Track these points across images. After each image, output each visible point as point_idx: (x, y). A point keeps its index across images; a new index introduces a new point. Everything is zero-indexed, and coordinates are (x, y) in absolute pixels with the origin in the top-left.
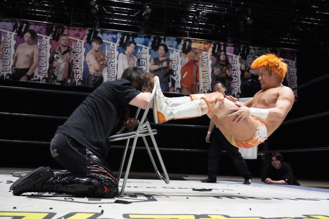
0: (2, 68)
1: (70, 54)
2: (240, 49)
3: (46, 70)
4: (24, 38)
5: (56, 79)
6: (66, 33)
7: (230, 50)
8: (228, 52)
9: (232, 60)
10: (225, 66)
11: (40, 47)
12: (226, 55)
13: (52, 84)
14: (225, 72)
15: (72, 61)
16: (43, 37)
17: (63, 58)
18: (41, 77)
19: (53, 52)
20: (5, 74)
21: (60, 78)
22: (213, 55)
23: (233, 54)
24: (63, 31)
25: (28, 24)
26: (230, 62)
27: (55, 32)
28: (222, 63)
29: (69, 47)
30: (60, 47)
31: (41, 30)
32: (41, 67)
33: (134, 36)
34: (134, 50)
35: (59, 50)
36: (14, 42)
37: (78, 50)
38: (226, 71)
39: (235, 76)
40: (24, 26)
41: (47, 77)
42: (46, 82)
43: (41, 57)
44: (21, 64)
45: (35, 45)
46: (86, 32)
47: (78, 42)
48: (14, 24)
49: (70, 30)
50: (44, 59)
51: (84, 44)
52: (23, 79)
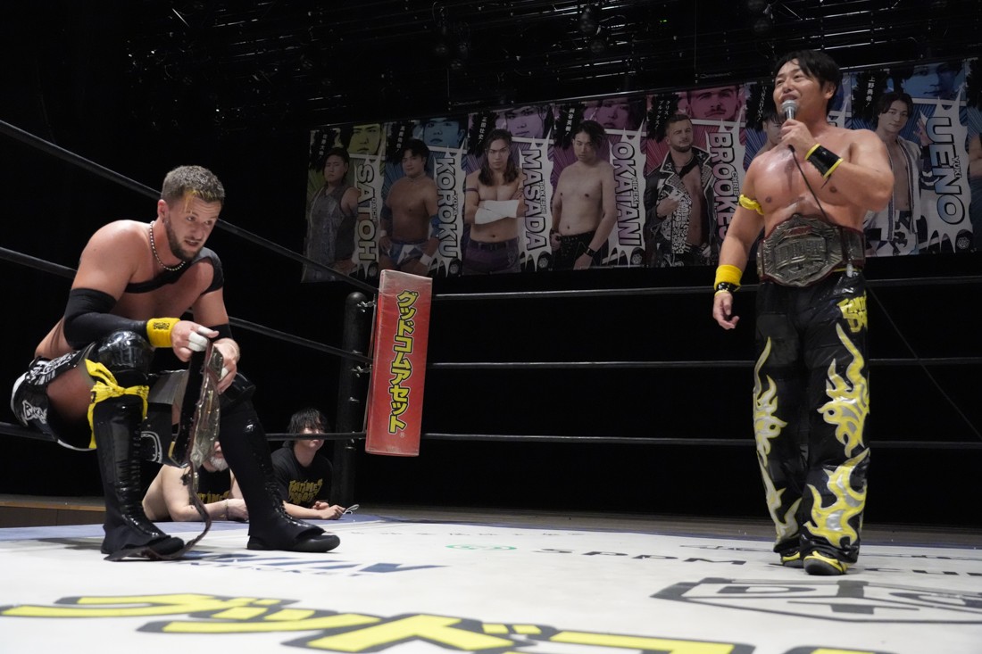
0: (528, 241)
1: (701, 169)
3: (639, 229)
4: (573, 150)
5: (669, 251)
6: (682, 111)
11: (616, 167)
13: (660, 265)
15: (710, 191)
16: (621, 136)
17: (681, 186)
18: (629, 251)
19: (652, 174)
20: (536, 254)
21: (680, 245)
24: (674, 108)
25: (580, 109)
27: (653, 115)
29: (696, 151)
30: (670, 154)
31: (615, 117)
32: (624, 221)
33: (901, 74)
34: (905, 119)
35: (670, 165)
36: (548, 166)
37: (724, 153)
40: (571, 117)
41: (643, 247)
42: (642, 263)
43: (623, 194)
44: (573, 224)
45: (603, 164)
46: (740, 94)
47: (722, 129)
48: (545, 115)
49: (692, 100)
50: (631, 199)
51: (740, 133)
52: (583, 263)
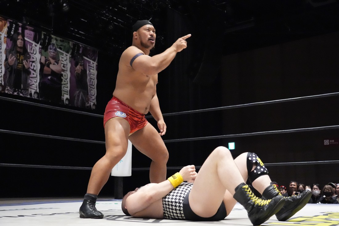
2: (41, 36)
7: (29, 34)
8: (27, 37)
9: (31, 49)
10: (22, 55)
12: (24, 40)
14: (22, 63)
22: (8, 37)
23: (33, 41)
26: (29, 51)
28: (19, 50)
38: (24, 61)
39: (33, 70)
